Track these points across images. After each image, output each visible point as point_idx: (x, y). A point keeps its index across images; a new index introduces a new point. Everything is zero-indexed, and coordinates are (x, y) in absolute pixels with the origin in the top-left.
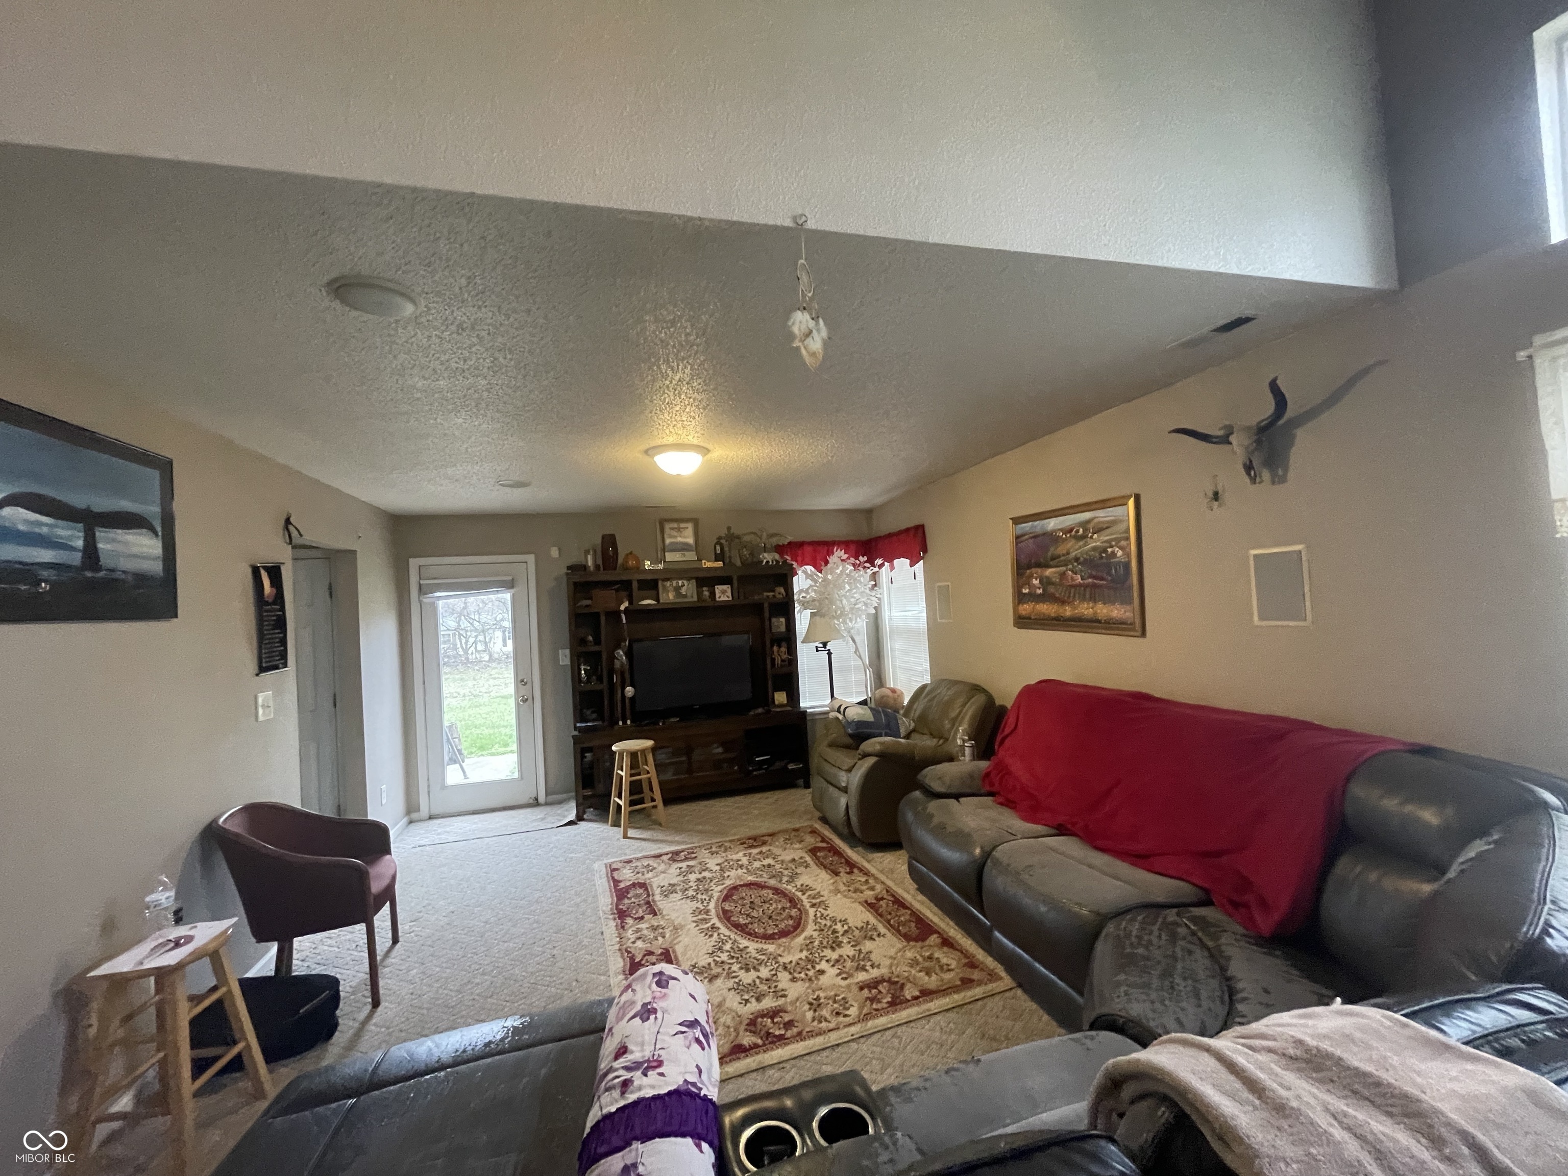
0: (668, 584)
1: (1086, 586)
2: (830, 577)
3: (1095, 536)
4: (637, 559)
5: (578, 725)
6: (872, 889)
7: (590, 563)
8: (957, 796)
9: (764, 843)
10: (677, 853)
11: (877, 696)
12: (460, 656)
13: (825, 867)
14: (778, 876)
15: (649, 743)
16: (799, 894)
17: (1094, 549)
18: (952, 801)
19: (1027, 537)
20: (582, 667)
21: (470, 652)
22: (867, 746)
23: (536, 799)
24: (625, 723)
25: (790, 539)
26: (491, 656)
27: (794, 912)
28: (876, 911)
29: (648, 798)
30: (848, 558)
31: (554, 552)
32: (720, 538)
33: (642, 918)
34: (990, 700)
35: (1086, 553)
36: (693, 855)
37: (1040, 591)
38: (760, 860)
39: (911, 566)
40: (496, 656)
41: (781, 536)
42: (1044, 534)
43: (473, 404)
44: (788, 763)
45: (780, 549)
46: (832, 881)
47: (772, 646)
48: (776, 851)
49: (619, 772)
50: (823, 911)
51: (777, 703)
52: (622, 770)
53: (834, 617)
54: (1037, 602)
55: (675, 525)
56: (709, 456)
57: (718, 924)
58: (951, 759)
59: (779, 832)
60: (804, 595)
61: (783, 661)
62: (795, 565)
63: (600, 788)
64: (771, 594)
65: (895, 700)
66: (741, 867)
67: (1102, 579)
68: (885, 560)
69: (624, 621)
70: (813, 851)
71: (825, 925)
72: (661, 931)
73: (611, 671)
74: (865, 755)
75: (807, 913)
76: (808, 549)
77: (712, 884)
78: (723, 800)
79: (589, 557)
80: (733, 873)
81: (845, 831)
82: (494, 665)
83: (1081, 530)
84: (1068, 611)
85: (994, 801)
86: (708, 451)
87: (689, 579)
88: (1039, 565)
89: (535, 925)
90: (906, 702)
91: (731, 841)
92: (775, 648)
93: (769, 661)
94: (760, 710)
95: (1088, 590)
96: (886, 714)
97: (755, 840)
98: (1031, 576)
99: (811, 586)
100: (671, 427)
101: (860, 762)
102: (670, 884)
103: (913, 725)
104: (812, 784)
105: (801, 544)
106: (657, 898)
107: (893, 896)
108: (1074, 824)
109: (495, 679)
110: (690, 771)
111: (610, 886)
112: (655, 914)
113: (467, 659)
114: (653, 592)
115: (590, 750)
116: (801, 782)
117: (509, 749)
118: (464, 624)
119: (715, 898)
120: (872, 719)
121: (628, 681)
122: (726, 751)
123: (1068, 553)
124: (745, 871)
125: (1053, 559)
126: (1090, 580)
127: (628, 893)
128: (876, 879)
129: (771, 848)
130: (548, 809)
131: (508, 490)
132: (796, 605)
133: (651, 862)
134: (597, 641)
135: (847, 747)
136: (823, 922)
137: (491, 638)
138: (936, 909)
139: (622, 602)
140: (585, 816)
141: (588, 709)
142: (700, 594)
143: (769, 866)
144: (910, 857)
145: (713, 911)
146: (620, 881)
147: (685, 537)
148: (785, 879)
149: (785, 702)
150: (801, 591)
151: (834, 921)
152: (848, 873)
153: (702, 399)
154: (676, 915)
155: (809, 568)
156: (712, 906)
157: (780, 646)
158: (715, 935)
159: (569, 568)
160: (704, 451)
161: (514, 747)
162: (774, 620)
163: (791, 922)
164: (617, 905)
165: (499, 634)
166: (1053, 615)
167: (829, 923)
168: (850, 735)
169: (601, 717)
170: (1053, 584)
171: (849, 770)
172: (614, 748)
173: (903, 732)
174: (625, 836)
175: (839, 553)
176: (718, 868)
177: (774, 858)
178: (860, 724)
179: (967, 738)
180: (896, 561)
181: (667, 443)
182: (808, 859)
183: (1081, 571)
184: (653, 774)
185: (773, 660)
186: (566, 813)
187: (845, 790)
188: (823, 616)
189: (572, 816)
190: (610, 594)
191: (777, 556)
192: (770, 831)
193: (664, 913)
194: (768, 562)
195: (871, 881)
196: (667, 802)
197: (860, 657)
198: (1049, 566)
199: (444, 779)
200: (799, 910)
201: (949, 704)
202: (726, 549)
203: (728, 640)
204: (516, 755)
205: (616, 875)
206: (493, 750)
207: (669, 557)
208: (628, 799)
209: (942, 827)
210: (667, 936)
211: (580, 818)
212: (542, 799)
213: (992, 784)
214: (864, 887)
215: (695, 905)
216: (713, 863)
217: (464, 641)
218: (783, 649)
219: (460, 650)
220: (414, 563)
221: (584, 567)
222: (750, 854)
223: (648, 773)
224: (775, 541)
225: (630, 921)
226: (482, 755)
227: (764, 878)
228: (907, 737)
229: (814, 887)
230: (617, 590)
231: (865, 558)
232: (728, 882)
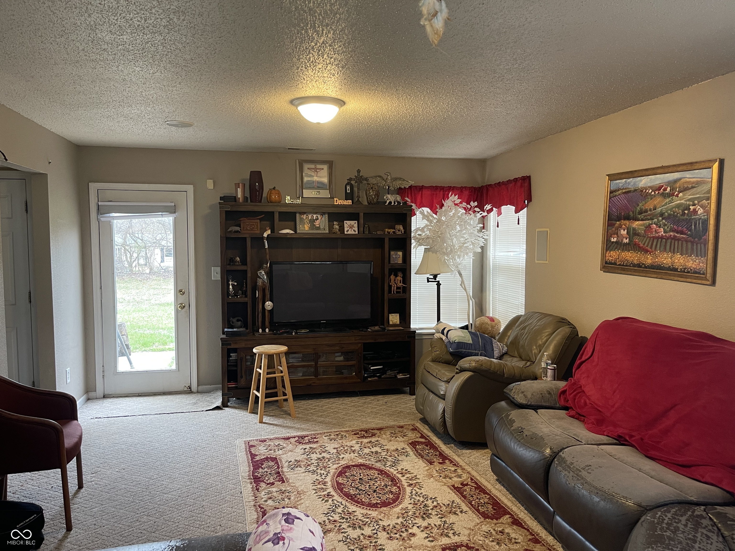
0: (304, 217)
1: (667, 239)
2: (443, 218)
3: (681, 194)
4: (279, 194)
5: (226, 330)
6: (460, 476)
7: (240, 195)
8: (536, 408)
9: (373, 435)
10: (303, 437)
11: (478, 323)
12: (126, 267)
13: (422, 457)
14: (384, 461)
15: (284, 348)
16: (399, 476)
17: (678, 206)
18: (532, 412)
19: (620, 192)
20: (231, 283)
21: (134, 265)
22: (465, 362)
23: (190, 387)
24: (264, 330)
25: (412, 183)
26: (151, 269)
27: (394, 489)
28: (462, 494)
29: (280, 393)
30: (461, 203)
31: (210, 184)
32: (350, 179)
33: (273, 484)
34: (574, 332)
35: (671, 210)
36: (315, 440)
37: (626, 241)
38: (369, 447)
39: (517, 211)
40: (155, 270)
41: (404, 180)
42: (635, 190)
43: (150, 56)
44: (398, 373)
45: (401, 191)
46: (427, 468)
47: (390, 276)
48: (382, 442)
49: (258, 370)
50: (418, 490)
51: (391, 323)
52: (261, 369)
53: (444, 254)
54: (623, 250)
55: (313, 166)
56: (344, 108)
57: (333, 493)
58: (535, 378)
59: (387, 427)
60: (420, 233)
61: (398, 288)
62: (414, 206)
63: (242, 382)
64: (391, 231)
65: (493, 327)
66: (354, 451)
67: (682, 233)
68: (494, 206)
69: (267, 247)
70: (413, 444)
71: (419, 501)
72: (287, 494)
73: (254, 288)
74: (462, 370)
75: (404, 489)
76: (426, 193)
77: (329, 463)
78: (341, 399)
79: (239, 190)
80: (347, 456)
81: (441, 430)
82: (154, 277)
83: (669, 189)
84: (649, 260)
85: (566, 414)
86: (344, 103)
87: (323, 214)
88: (627, 218)
89: (188, 483)
90: (502, 329)
91: (346, 431)
92: (392, 277)
93: (386, 288)
94: (377, 328)
95: (669, 241)
96: (483, 338)
97: (366, 432)
98: (620, 226)
99: (427, 226)
100: (314, 82)
101: (457, 376)
102: (296, 461)
103: (506, 348)
104: (416, 392)
105: (422, 188)
106: (285, 470)
107: (476, 483)
108: (631, 436)
109: (154, 289)
110: (316, 374)
111: (247, 457)
112: (283, 482)
113: (131, 270)
114: (292, 223)
115: (235, 350)
116: (407, 389)
117: (167, 347)
118: (130, 241)
119: (332, 473)
120: (471, 342)
121: (268, 296)
122: (346, 360)
123: (655, 209)
124: (356, 455)
125: (641, 213)
126: (671, 233)
127: (262, 464)
128: (463, 469)
129: (379, 439)
130: (199, 396)
131: (173, 128)
132: (413, 241)
133: (281, 442)
134: (244, 262)
135: (448, 363)
136: (418, 498)
137: (151, 255)
138: (510, 496)
139: (266, 230)
140: (229, 404)
141: (234, 318)
142: (331, 227)
143: (377, 453)
144: (493, 454)
145: (329, 484)
146: (257, 455)
147: (320, 177)
148: (389, 464)
149: (398, 323)
150: (417, 230)
151: (426, 498)
152: (440, 463)
153: (342, 60)
154: (300, 483)
155: (426, 210)
156: (328, 479)
157: (396, 276)
158: (330, 500)
159: (221, 198)
160: (340, 103)
161: (173, 345)
162: (392, 253)
163: (391, 496)
164: (253, 473)
165: (158, 251)
166: (635, 262)
167: (421, 499)
168: (451, 353)
169: (245, 325)
170: (638, 235)
171: (448, 382)
172: (255, 350)
173: (496, 353)
174: (261, 422)
175: (454, 198)
176: (335, 451)
177: (381, 447)
178: (460, 345)
179: (550, 362)
180: (503, 208)
181: (311, 95)
182: (409, 449)
183: (665, 225)
184: (286, 374)
185: (390, 287)
186: (214, 401)
187: (443, 397)
188: (436, 252)
189: (219, 403)
190: (256, 222)
191: (399, 198)
192: (379, 426)
193: (290, 481)
194: (390, 203)
195: (459, 471)
196: (296, 397)
197: (465, 289)
198: (637, 220)
199: (116, 367)
200: (399, 487)
201: (538, 332)
202: (356, 189)
203: (352, 268)
204: (174, 352)
205: (253, 450)
206: (154, 347)
207: (307, 193)
208: (265, 392)
209: (521, 431)
210: (292, 498)
211: (225, 405)
212: (194, 387)
213: (566, 401)
214: (453, 475)
215: (315, 477)
216: (331, 447)
217: (128, 255)
218: (399, 278)
219: (126, 263)
220: (93, 187)
221: (235, 199)
222: (361, 442)
223: (282, 372)
224: (398, 184)
225: (263, 485)
226: (145, 350)
227: (372, 462)
228: (500, 358)
229: (412, 471)
230: (261, 220)
231: (476, 204)
232: (342, 463)
